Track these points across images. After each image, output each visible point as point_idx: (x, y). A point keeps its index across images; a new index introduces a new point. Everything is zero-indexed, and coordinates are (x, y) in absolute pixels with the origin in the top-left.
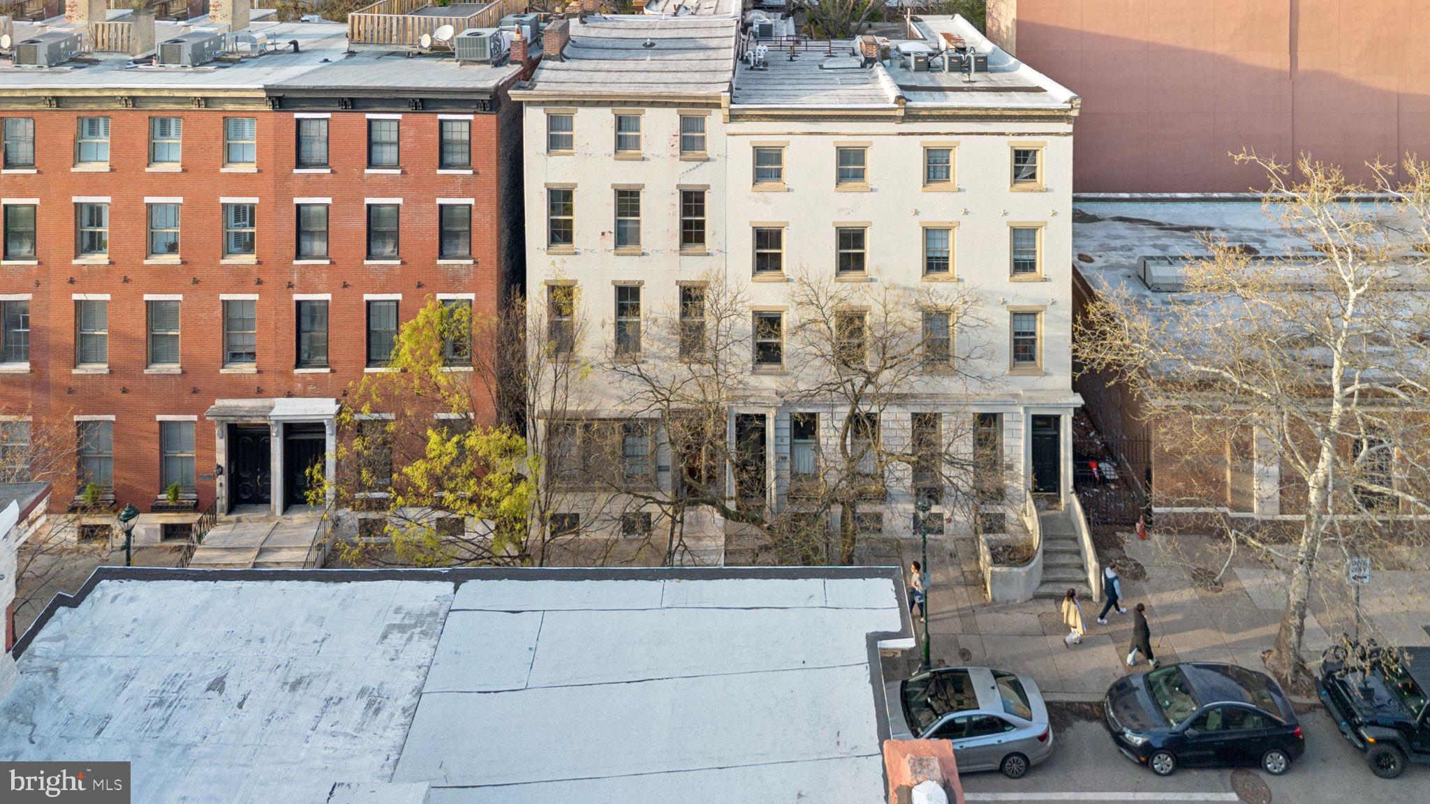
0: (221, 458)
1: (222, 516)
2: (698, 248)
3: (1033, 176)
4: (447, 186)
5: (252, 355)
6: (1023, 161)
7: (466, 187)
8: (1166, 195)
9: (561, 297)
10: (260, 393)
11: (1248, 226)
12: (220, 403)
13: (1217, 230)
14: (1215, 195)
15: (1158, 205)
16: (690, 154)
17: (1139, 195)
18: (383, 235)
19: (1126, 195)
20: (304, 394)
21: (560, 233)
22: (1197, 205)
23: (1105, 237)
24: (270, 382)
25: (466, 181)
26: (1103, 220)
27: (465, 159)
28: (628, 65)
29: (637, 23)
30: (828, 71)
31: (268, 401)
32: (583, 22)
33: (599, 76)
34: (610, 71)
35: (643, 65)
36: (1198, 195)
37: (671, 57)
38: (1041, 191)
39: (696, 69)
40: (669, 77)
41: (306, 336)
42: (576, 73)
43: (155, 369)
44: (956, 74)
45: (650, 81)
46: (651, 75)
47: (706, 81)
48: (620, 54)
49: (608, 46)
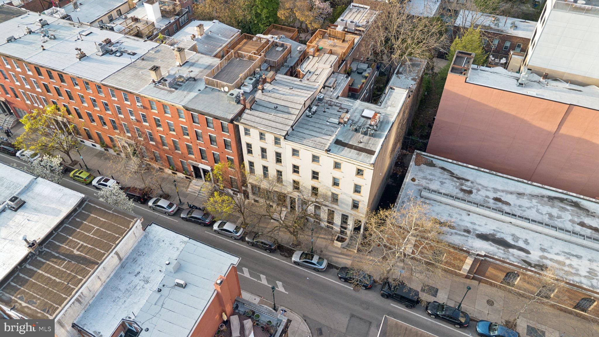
0: (192, 170)
1: (195, 178)
2: (280, 164)
3: (362, 175)
4: (225, 136)
5: (193, 154)
6: (359, 172)
7: (229, 137)
8: (465, 165)
9: (251, 164)
10: (196, 161)
11: (482, 184)
12: (189, 161)
13: (469, 182)
15: (460, 167)
16: (277, 145)
17: (455, 162)
18: (214, 141)
19: (450, 161)
20: (204, 164)
21: (250, 152)
23: (429, 174)
24: (197, 160)
25: (228, 136)
26: (436, 167)
27: (228, 131)
28: (266, 116)
29: (277, 95)
30: (328, 123)
31: (198, 163)
32: (263, 92)
33: (257, 120)
34: (261, 118)
35: (270, 117)
36: (476, 168)
37: (279, 115)
38: (363, 178)
39: (282, 123)
40: (274, 125)
41: (202, 155)
42: (252, 116)
43: (177, 151)
44: (362, 136)
45: (269, 125)
46: (271, 122)
47: (283, 129)
48: (267, 110)
49: (265, 105)
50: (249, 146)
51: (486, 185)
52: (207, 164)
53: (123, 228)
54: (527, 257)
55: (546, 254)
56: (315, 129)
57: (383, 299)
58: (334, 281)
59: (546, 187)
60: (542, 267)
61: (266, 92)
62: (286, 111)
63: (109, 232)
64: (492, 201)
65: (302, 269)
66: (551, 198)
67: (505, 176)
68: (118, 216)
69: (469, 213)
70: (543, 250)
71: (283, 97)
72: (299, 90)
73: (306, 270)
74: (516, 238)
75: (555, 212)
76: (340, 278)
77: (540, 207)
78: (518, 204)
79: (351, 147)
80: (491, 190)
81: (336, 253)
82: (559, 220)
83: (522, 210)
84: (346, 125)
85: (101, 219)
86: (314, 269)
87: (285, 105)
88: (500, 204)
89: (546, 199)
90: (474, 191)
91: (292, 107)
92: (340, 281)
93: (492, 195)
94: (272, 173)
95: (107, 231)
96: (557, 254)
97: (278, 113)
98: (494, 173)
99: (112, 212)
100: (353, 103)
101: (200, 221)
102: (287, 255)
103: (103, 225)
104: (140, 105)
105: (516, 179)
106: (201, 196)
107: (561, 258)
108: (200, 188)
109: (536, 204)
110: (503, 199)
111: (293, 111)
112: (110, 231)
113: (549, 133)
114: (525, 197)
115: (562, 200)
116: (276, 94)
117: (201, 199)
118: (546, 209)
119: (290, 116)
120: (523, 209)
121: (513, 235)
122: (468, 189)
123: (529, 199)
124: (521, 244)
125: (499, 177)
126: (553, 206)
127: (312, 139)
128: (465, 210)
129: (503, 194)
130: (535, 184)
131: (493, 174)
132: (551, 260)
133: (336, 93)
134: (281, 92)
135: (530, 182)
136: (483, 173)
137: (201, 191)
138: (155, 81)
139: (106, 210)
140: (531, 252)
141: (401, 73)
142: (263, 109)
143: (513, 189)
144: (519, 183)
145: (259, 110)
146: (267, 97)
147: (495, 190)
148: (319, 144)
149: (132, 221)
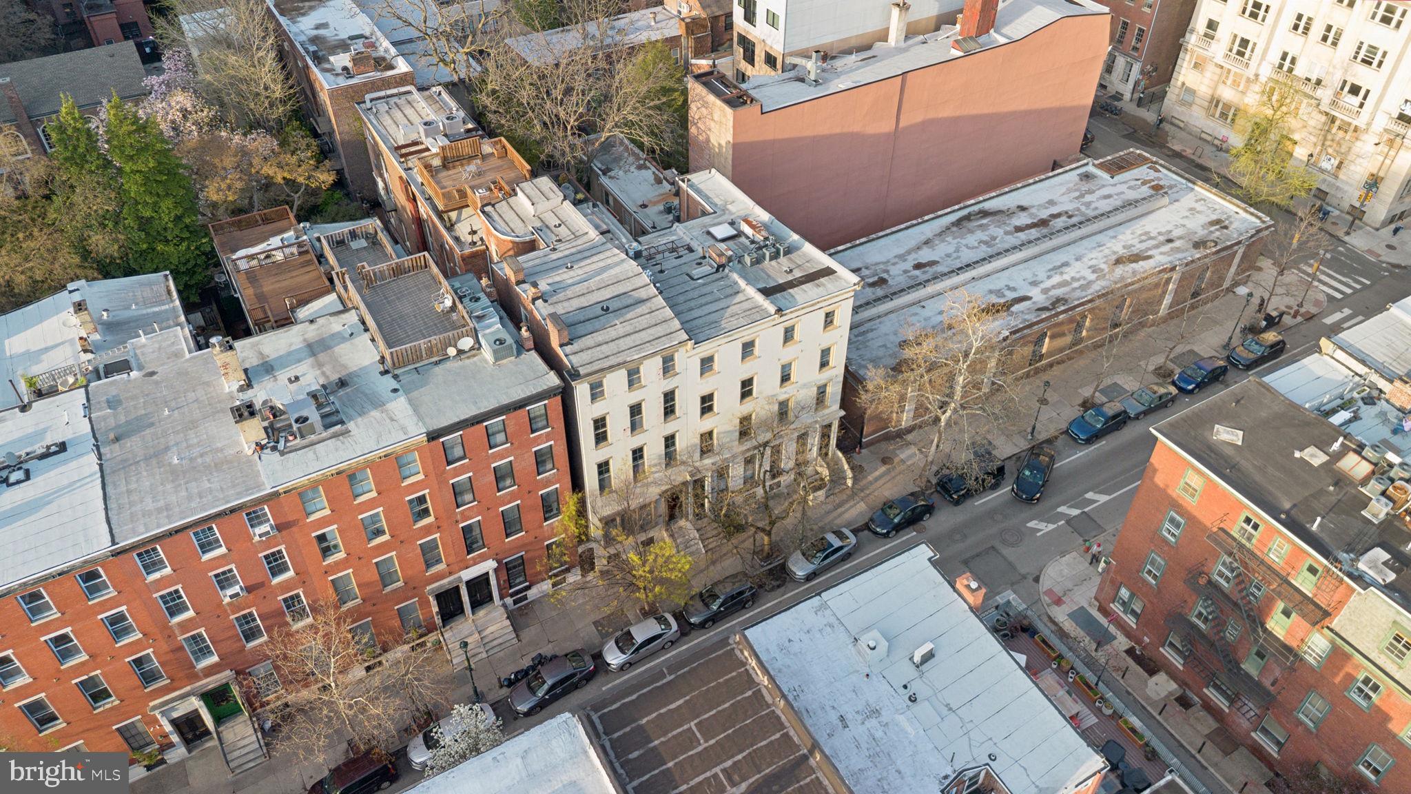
0: (435, 609)
1: (440, 630)
2: (673, 416)
3: (832, 321)
4: (536, 441)
5: (441, 560)
6: (829, 318)
7: (548, 437)
9: (603, 468)
10: (451, 573)
11: (878, 261)
12: (430, 587)
14: (858, 242)
16: (668, 375)
18: (505, 478)
20: (475, 564)
21: (601, 438)
22: (849, 252)
24: (455, 567)
25: (547, 434)
27: (544, 423)
28: (612, 333)
29: (578, 289)
30: (700, 281)
31: (456, 576)
32: (546, 301)
33: (606, 349)
34: (607, 343)
35: (620, 329)
36: (849, 245)
37: (629, 316)
38: (836, 328)
39: (654, 323)
40: (645, 336)
41: (470, 541)
42: (589, 352)
43: (389, 589)
44: (774, 263)
45: (638, 343)
46: (633, 337)
47: (669, 331)
48: (597, 324)
49: (582, 319)
50: (600, 423)
51: (884, 260)
52: (483, 558)
53: (734, 674)
54: (1034, 303)
55: (1043, 286)
56: (703, 300)
57: (960, 507)
58: (883, 548)
59: (940, 213)
60: (1059, 301)
61: (552, 296)
62: (630, 301)
63: (727, 705)
64: (917, 272)
65: (824, 578)
66: (958, 223)
67: (888, 231)
68: (694, 669)
69: (922, 304)
70: (1034, 284)
71: (592, 283)
72: (589, 261)
73: (833, 573)
74: (999, 293)
75: (981, 235)
76: (886, 536)
77: (964, 242)
78: (943, 255)
79: (791, 285)
80: (897, 260)
81: (829, 512)
82: (997, 241)
83: (956, 259)
84: (731, 264)
85: (673, 706)
86: (843, 560)
87: (615, 294)
88: (931, 271)
89: (954, 229)
90: (885, 276)
91: (630, 288)
92: (888, 540)
93: (908, 265)
94: (654, 452)
95: (720, 708)
96: (1049, 277)
97: (622, 315)
98: (874, 236)
99: (673, 677)
100: (673, 235)
101: (575, 679)
102: (778, 583)
103: (692, 710)
104: (268, 529)
105: (902, 226)
106: (496, 650)
107: (1056, 279)
108: (477, 635)
109: (956, 241)
110: (924, 261)
111: (643, 294)
112: (724, 702)
113: (888, 135)
114: (937, 242)
115: (967, 218)
116: (572, 288)
117: (502, 654)
118: (972, 239)
119: (648, 304)
120: (955, 255)
121: (991, 292)
122: (876, 278)
123: (943, 241)
124: (1011, 295)
125: (882, 240)
126: (971, 232)
127: (727, 315)
128: (914, 304)
129: (913, 256)
130: (926, 218)
131: (873, 240)
132: (1053, 287)
133: (622, 236)
134: (570, 281)
135: (920, 220)
136: (861, 248)
137: (486, 640)
138: (263, 442)
139: (658, 684)
140: (1030, 295)
141: (609, 170)
142: (589, 326)
143: (913, 243)
144: (910, 231)
145: (583, 333)
146: (566, 304)
147: (902, 257)
148: (748, 313)
149: (733, 649)
